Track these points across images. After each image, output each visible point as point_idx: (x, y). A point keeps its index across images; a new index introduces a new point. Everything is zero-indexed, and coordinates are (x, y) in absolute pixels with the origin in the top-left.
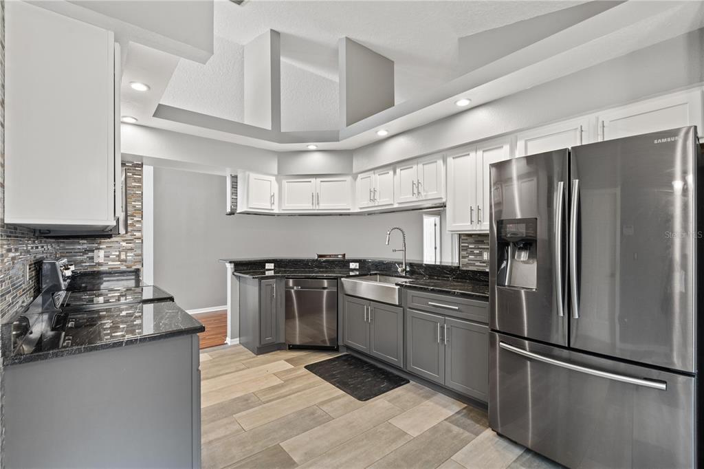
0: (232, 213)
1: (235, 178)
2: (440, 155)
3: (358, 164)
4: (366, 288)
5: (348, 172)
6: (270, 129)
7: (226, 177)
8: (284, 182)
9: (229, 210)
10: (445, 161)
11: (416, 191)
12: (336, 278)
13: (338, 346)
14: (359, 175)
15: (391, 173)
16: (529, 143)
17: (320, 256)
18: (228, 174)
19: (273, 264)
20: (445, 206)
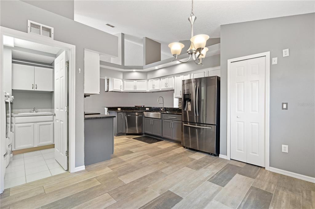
0: (107, 91)
1: (108, 80)
2: (173, 75)
3: (149, 76)
4: (152, 115)
5: (146, 79)
6: (121, 65)
7: (105, 79)
8: (125, 81)
9: (106, 90)
10: (174, 77)
11: (166, 86)
12: (142, 112)
13: (142, 134)
14: (149, 80)
15: (159, 80)
16: (194, 74)
17: (136, 106)
18: (106, 78)
19: (120, 109)
20: (174, 90)
